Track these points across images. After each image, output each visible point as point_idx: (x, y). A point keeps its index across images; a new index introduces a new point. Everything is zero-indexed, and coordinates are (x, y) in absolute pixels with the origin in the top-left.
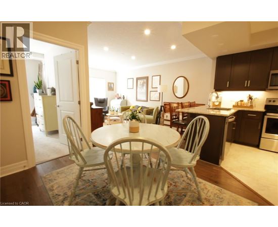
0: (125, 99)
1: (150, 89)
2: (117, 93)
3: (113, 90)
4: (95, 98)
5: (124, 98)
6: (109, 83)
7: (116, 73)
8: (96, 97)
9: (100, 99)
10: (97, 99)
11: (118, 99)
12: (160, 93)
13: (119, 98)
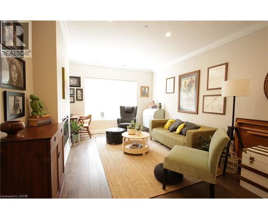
0: (162, 108)
1: (203, 91)
2: (153, 100)
3: (148, 96)
4: (121, 107)
5: (160, 107)
6: (142, 87)
7: (152, 74)
8: (122, 105)
9: (128, 108)
10: (124, 107)
11: (153, 108)
12: (225, 99)
13: (155, 107)
